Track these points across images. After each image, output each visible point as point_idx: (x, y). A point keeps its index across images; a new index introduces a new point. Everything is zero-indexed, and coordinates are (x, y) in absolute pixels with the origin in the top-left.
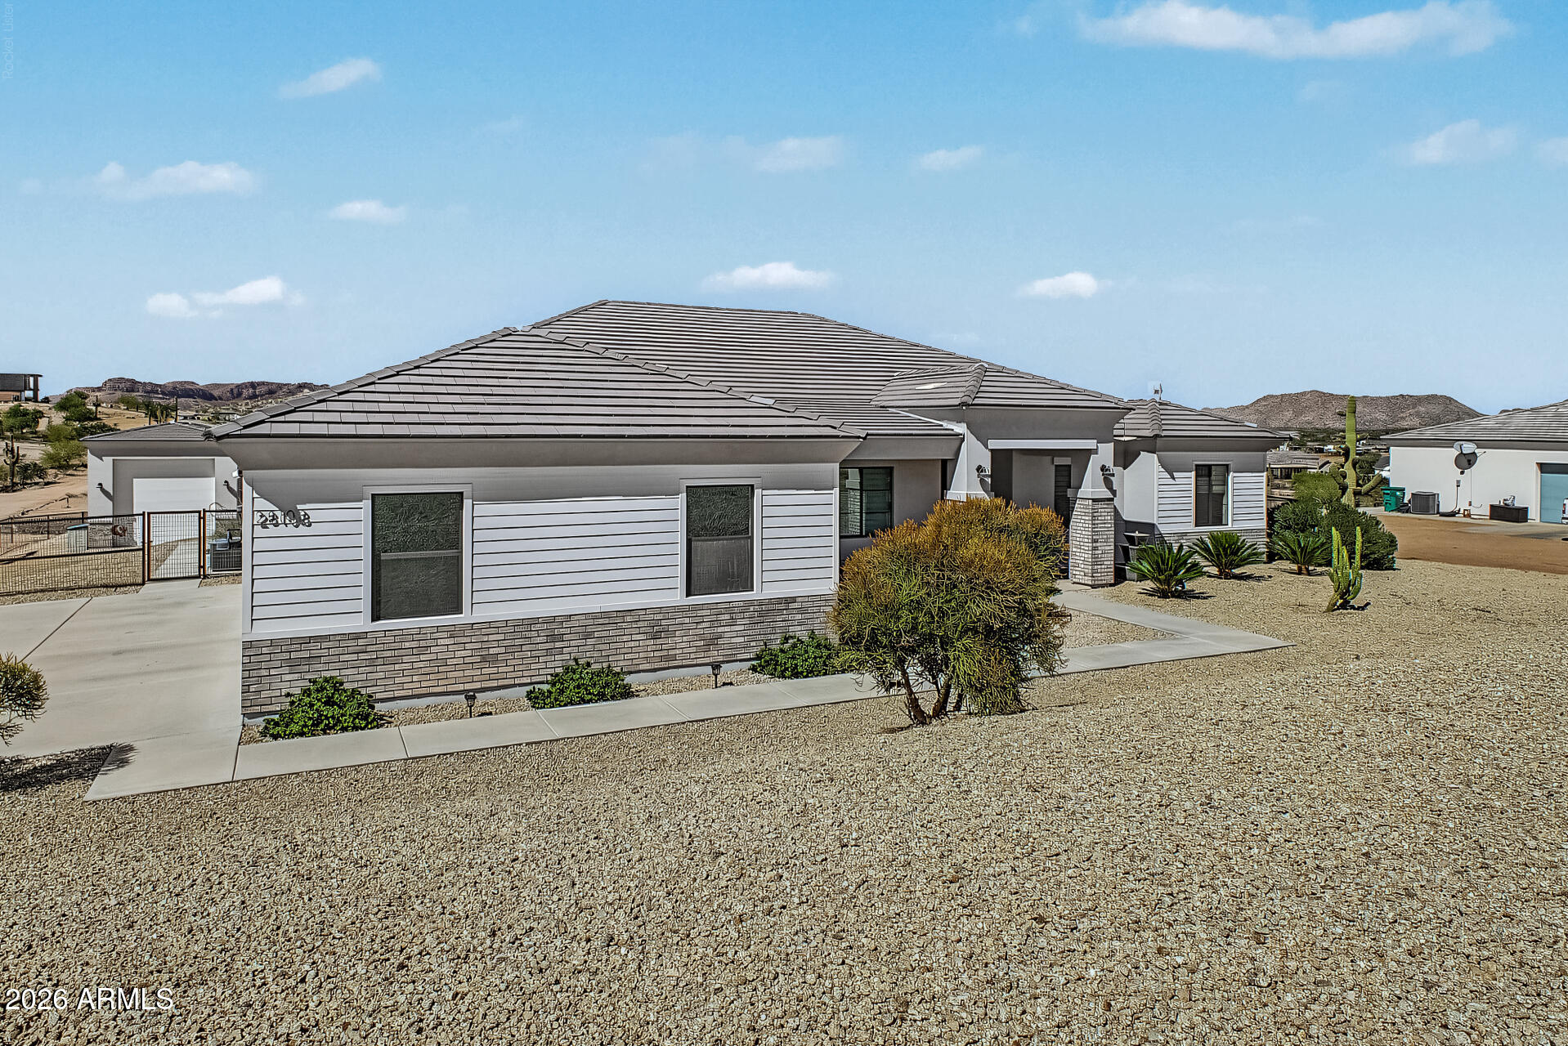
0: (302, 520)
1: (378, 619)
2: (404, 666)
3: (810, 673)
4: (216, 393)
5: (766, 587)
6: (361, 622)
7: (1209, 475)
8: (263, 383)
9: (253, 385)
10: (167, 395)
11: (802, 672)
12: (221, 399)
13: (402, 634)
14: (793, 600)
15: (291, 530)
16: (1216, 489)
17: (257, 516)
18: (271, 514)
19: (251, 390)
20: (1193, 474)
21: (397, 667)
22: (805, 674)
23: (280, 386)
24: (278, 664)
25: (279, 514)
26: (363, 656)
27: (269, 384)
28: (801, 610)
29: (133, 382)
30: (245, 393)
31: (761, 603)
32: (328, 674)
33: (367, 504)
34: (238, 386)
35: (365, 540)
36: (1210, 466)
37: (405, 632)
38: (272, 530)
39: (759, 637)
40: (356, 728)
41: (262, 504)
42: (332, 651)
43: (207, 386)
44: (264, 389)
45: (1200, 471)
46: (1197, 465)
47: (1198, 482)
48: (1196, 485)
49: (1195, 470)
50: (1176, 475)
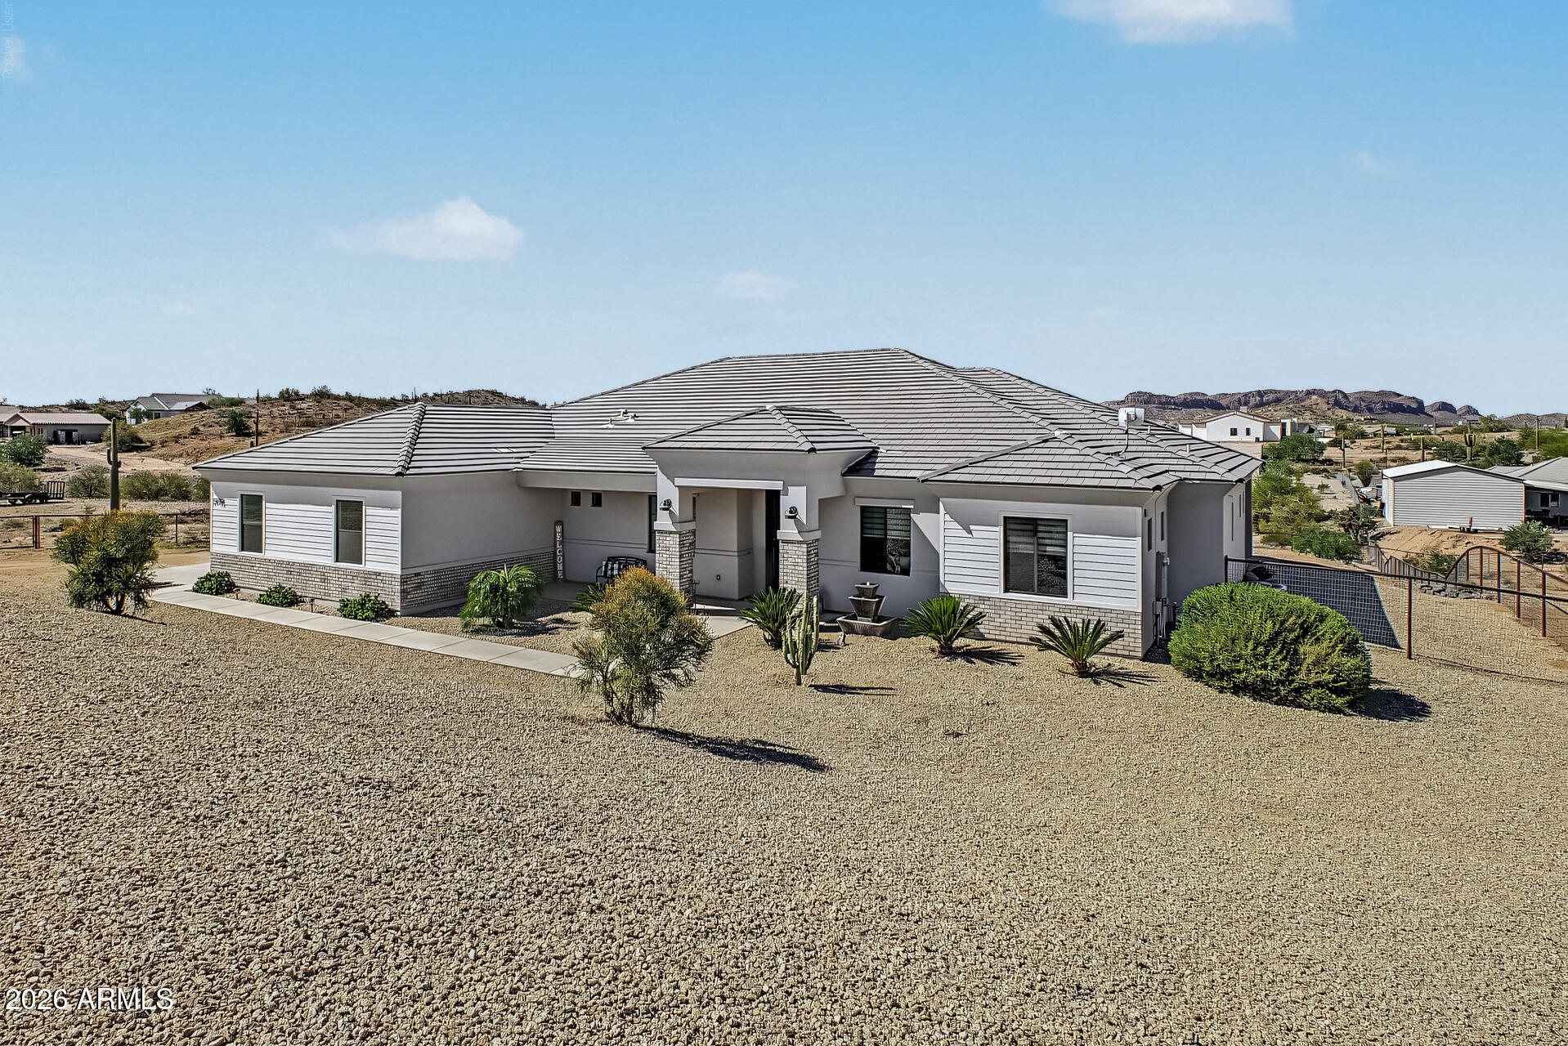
0: (223, 504)
1: (242, 550)
4: (1224, 402)
5: (369, 564)
6: (237, 551)
7: (1035, 533)
8: (1271, 391)
9: (1260, 394)
10: (1179, 406)
12: (1228, 408)
13: (247, 559)
14: (380, 574)
15: (221, 508)
16: (1050, 550)
19: (1258, 398)
21: (245, 573)
23: (1288, 393)
24: (218, 563)
25: (218, 500)
26: (237, 566)
27: (1276, 392)
28: (383, 581)
29: (1151, 395)
30: (1252, 401)
31: (364, 573)
32: (229, 571)
33: (239, 499)
34: (1246, 395)
35: (238, 514)
36: (1032, 521)
38: (217, 507)
42: (230, 562)
43: (1215, 396)
44: (1271, 397)
45: (1011, 524)
46: (1005, 518)
47: (1011, 539)
48: (1006, 542)
49: (1002, 524)
50: (972, 527)
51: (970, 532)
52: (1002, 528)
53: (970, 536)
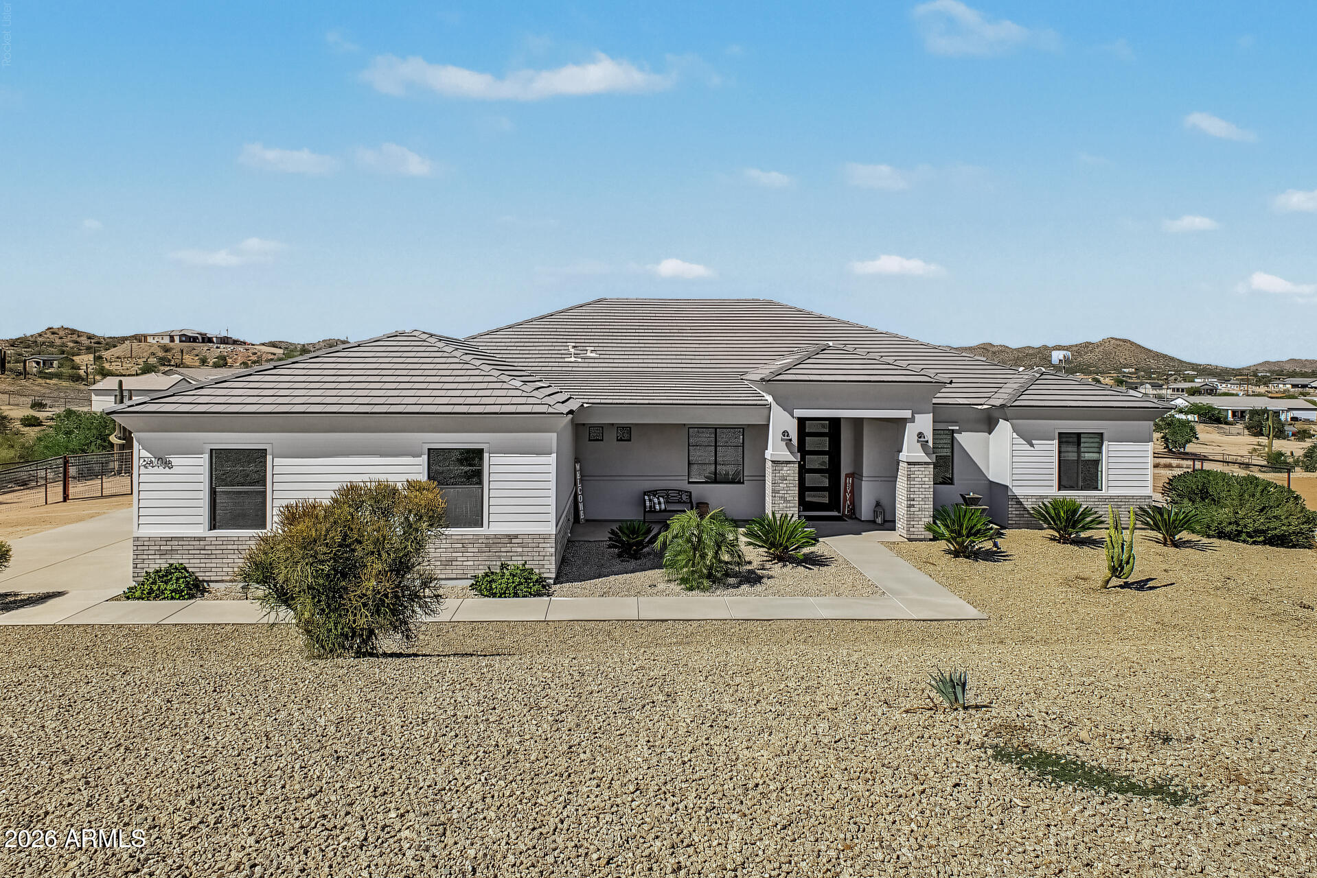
0: (168, 464)
1: (215, 528)
2: (229, 561)
3: (502, 595)
5: (495, 526)
6: (202, 530)
7: (1079, 444)
11: (496, 594)
13: (228, 540)
14: (516, 536)
15: (161, 470)
16: (1088, 456)
17: (142, 460)
18: (149, 460)
20: (1056, 442)
21: (224, 561)
22: (498, 595)
24: (153, 552)
25: (153, 459)
26: (202, 552)
28: (521, 545)
31: (487, 537)
32: (180, 561)
33: (207, 456)
35: (205, 478)
36: (1079, 435)
37: (229, 539)
38: (150, 470)
39: (484, 563)
40: (172, 598)
41: (144, 453)
42: (185, 547)
45: (1064, 439)
46: (1059, 433)
47: (1063, 449)
48: (1060, 452)
49: (1057, 438)
50: (1034, 442)
51: (1032, 445)
52: (1057, 441)
53: (1033, 449)
